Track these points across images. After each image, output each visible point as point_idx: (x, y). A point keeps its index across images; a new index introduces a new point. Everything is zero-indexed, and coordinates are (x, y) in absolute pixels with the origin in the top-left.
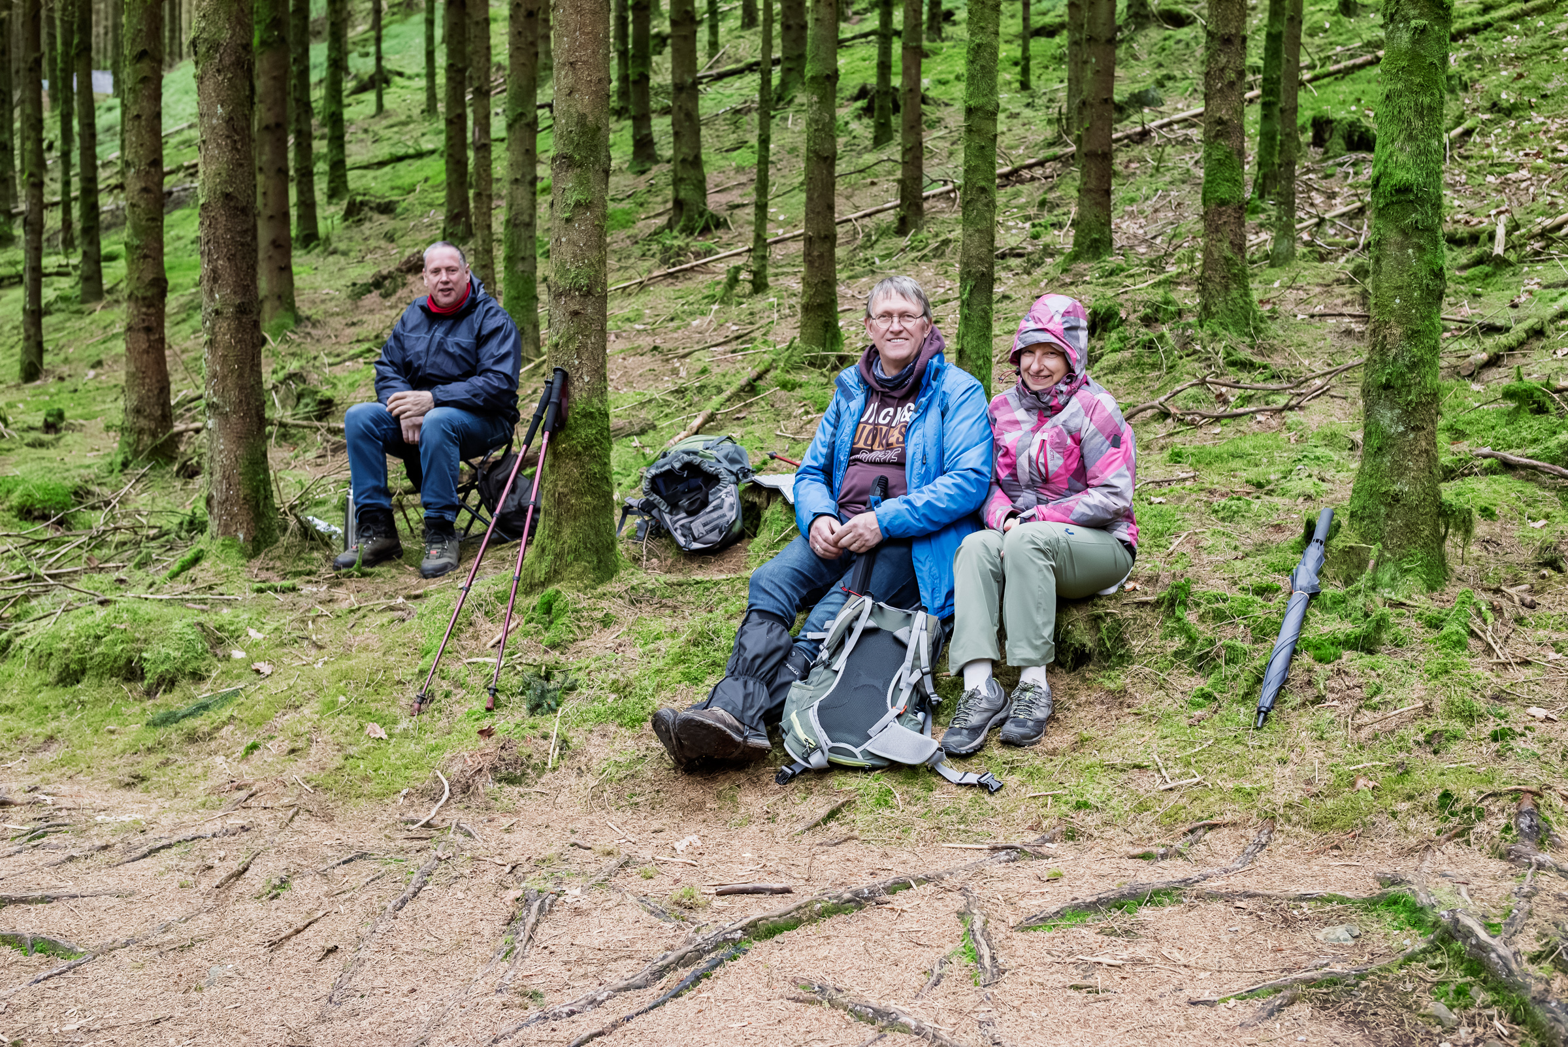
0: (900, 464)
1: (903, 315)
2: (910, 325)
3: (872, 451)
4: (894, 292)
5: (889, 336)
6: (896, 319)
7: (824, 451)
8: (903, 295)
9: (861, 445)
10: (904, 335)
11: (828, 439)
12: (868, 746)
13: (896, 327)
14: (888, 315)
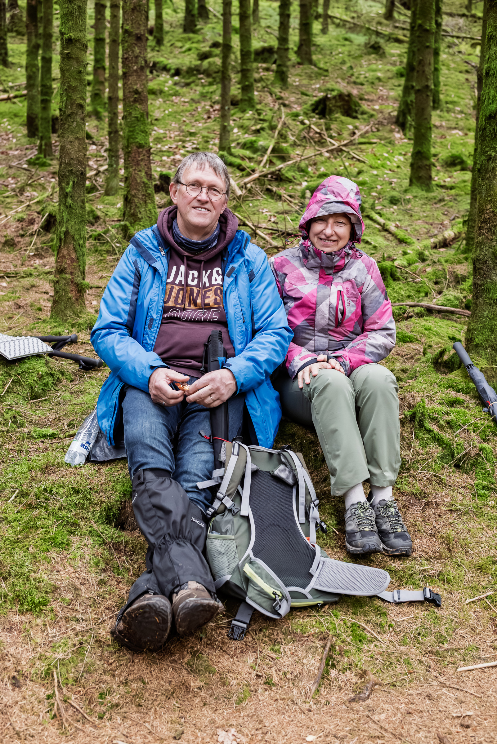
0: (223, 322)
1: (211, 188)
2: (216, 198)
3: (184, 309)
4: (207, 165)
5: (195, 204)
6: (204, 190)
7: (127, 308)
8: (215, 170)
9: (172, 303)
10: (208, 206)
11: (129, 296)
12: (313, 584)
13: (204, 197)
14: (198, 184)
